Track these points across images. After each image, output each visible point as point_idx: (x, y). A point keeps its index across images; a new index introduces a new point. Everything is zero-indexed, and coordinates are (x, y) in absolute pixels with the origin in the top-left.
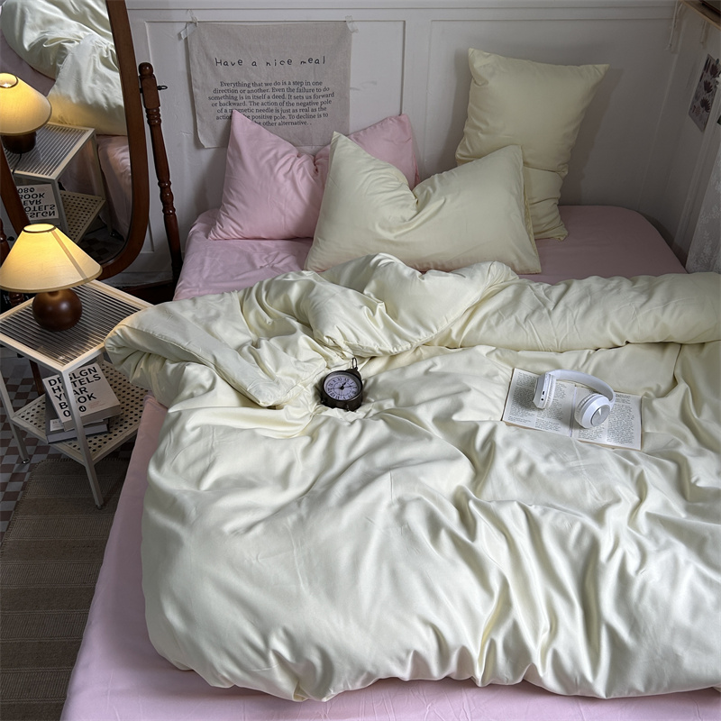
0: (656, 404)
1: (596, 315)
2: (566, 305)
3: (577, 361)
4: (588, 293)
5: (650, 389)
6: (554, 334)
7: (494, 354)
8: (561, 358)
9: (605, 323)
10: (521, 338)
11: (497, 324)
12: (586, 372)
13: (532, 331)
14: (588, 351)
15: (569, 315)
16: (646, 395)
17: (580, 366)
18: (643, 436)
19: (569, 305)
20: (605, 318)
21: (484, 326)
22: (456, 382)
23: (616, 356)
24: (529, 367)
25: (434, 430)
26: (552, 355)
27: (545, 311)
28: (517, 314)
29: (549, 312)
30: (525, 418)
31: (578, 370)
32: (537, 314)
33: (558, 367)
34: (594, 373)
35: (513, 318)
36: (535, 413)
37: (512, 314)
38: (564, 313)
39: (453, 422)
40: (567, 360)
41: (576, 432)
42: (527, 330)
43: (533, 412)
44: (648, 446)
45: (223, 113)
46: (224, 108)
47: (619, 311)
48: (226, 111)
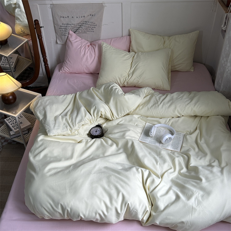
0: (188, 137)
1: (173, 107)
2: (164, 103)
3: (166, 121)
4: (172, 99)
5: (188, 131)
6: (159, 113)
7: (140, 118)
8: (161, 120)
9: (175, 110)
10: (148, 114)
11: (142, 108)
12: (169, 125)
13: (152, 111)
14: (169, 118)
15: (164, 107)
16: (187, 133)
17: (167, 123)
18: (182, 147)
19: (165, 103)
20: (175, 108)
21: (138, 109)
23: (178, 120)
24: (151, 122)
26: (158, 119)
27: (157, 105)
28: (148, 106)
29: (158, 105)
30: (146, 140)
31: (166, 124)
32: (154, 106)
33: (160, 123)
35: (147, 107)
36: (150, 138)
37: (147, 105)
38: (163, 105)
40: (163, 121)
41: (161, 145)
42: (151, 111)
43: (149, 138)
44: (182, 150)
45: (64, 34)
46: (64, 32)
47: (180, 106)
48: (64, 33)
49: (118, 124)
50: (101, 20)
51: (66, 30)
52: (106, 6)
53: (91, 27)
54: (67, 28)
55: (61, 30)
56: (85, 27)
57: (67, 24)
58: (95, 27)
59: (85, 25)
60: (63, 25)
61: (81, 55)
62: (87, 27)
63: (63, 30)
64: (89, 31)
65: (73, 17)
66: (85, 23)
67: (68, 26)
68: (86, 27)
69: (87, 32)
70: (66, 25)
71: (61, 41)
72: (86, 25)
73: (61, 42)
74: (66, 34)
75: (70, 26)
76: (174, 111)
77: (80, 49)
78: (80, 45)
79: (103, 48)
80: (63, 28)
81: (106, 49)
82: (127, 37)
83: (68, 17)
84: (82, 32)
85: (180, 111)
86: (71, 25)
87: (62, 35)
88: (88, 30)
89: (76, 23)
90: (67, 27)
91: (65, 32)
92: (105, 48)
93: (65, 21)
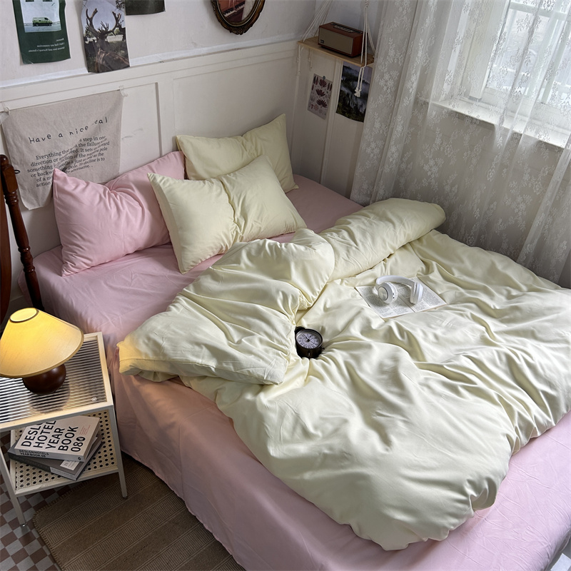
0: (431, 276)
1: (379, 241)
4: (363, 230)
5: (419, 271)
7: (344, 283)
9: (385, 244)
10: (353, 268)
15: (367, 246)
16: (418, 275)
18: (441, 296)
22: (352, 307)
23: (396, 259)
25: (366, 340)
27: (354, 248)
29: (356, 248)
30: (388, 312)
31: (384, 275)
32: (351, 252)
34: (391, 274)
38: (363, 244)
39: (375, 330)
41: (413, 308)
42: (352, 262)
44: (448, 300)
45: (42, 181)
46: (42, 177)
47: (387, 234)
48: (44, 179)
49: (326, 309)
50: (118, 130)
51: (48, 170)
52: (126, 96)
53: (99, 149)
54: (50, 165)
55: (35, 173)
56: (89, 153)
57: (50, 155)
58: (106, 149)
59: (89, 147)
60: (39, 161)
61: (112, 216)
62: (93, 151)
63: (40, 172)
64: (95, 161)
65: (61, 135)
66: (86, 143)
67: (52, 159)
68: (91, 152)
69: (90, 164)
70: (46, 159)
71: (35, 202)
72: (91, 147)
73: (32, 203)
74: (48, 181)
75: (58, 157)
76: (385, 248)
77: (102, 204)
78: (95, 195)
79: (161, 184)
80: (40, 166)
81: (168, 184)
82: (175, 155)
83: (49, 137)
84: (81, 167)
85: (392, 243)
86: (60, 155)
87: (38, 186)
88: (93, 158)
89: (70, 148)
90: (50, 161)
91: (46, 176)
92: (164, 183)
93: (41, 149)
